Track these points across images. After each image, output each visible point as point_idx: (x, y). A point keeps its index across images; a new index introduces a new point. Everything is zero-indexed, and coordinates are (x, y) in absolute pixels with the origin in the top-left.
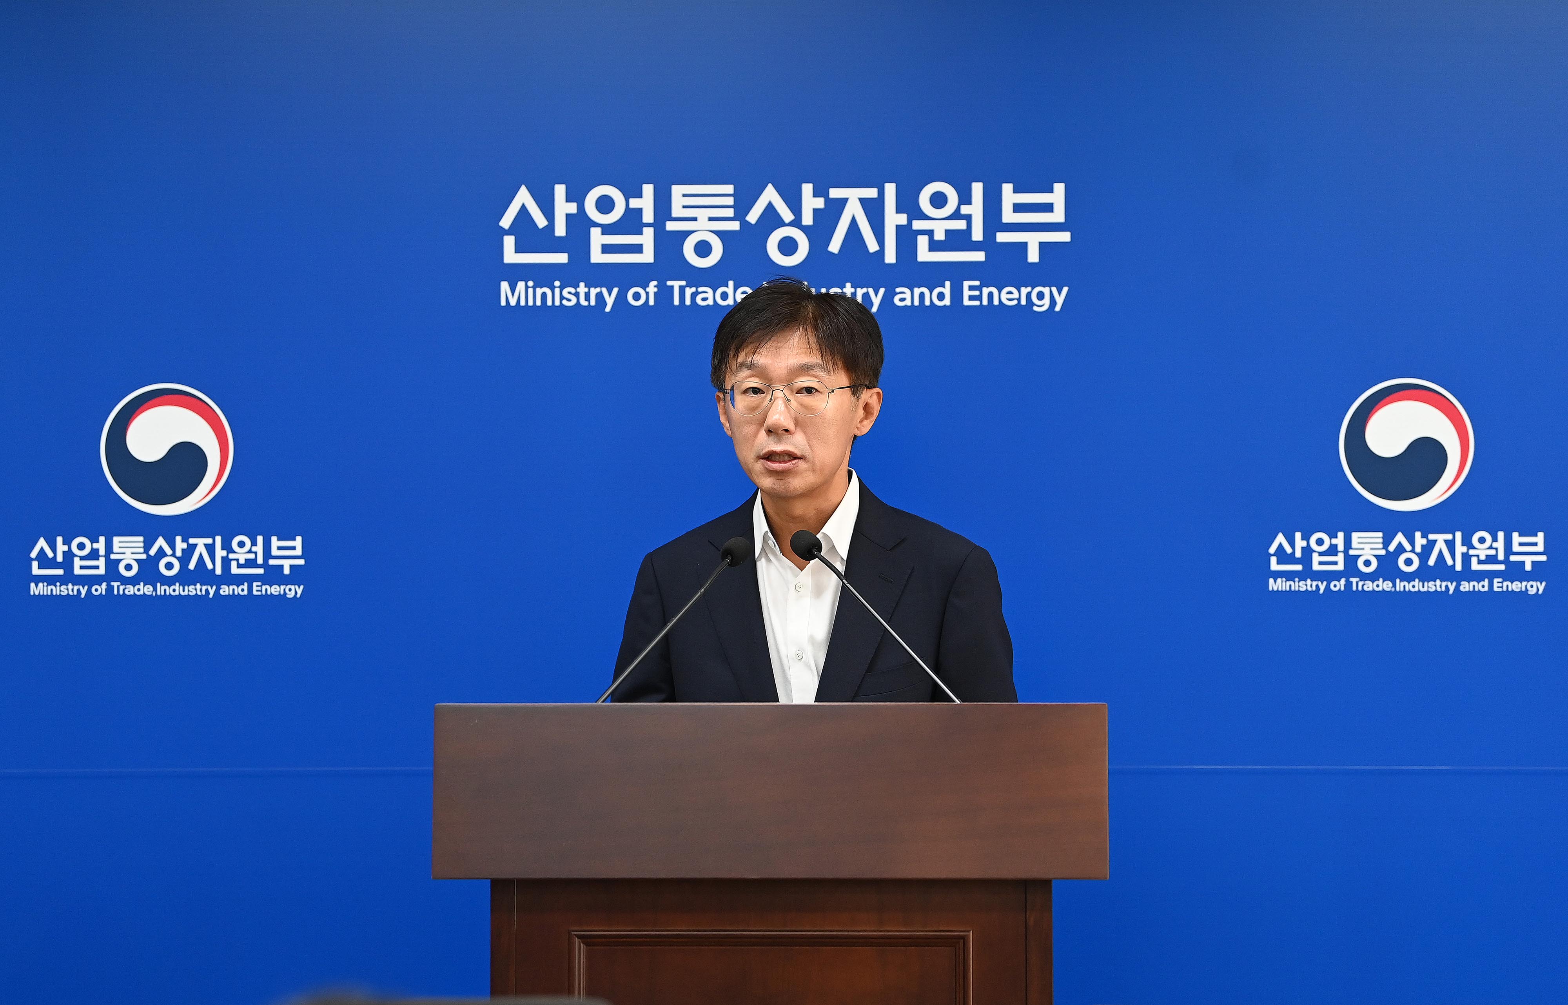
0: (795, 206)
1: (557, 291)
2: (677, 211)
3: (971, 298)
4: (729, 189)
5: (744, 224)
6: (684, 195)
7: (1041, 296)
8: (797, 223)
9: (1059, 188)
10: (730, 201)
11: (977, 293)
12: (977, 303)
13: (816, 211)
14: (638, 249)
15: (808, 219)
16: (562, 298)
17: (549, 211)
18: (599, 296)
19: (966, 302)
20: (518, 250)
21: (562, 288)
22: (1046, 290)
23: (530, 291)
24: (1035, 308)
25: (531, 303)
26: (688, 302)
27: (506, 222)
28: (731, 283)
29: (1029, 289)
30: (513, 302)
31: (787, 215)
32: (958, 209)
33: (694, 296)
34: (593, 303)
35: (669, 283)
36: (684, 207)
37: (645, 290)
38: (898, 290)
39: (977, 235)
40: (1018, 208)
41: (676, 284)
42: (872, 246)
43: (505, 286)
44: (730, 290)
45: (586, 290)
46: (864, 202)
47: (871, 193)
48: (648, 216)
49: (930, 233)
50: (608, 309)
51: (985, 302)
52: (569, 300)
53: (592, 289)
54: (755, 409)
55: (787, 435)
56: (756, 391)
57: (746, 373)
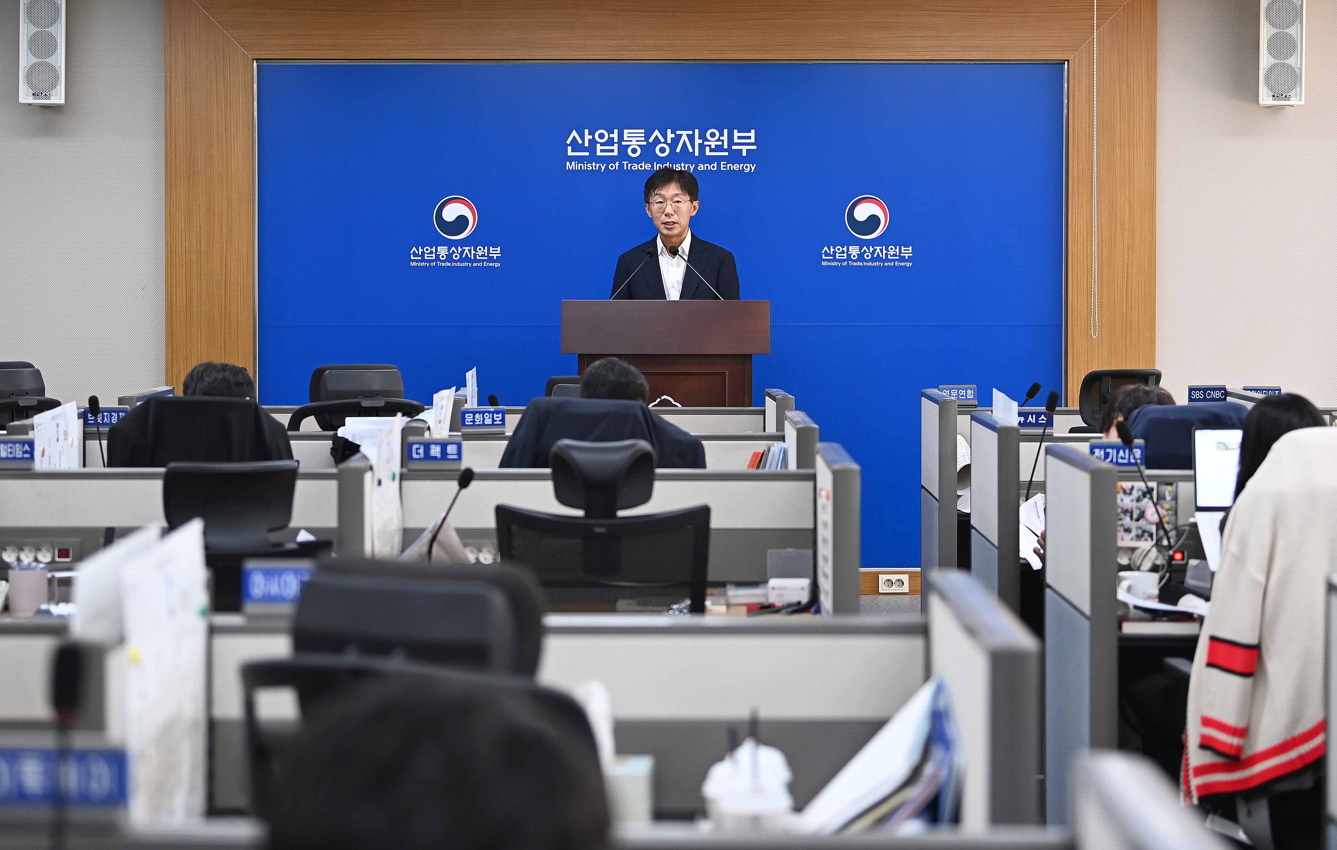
0: (665, 137)
1: (585, 165)
2: (626, 138)
3: (723, 168)
4: (643, 131)
5: (648, 142)
6: (628, 133)
7: (747, 167)
8: (665, 142)
9: (753, 131)
10: (643, 135)
11: (726, 166)
12: (726, 169)
13: (672, 138)
14: (612, 151)
15: (669, 141)
16: (587, 167)
17: (583, 138)
18: (599, 167)
19: (722, 169)
20: (572, 151)
21: (587, 164)
22: (749, 165)
23: (576, 165)
24: (745, 171)
25: (576, 169)
26: (629, 169)
27: (568, 142)
28: (643, 162)
29: (743, 165)
30: (571, 169)
31: (662, 140)
32: (719, 138)
33: (631, 166)
34: (597, 169)
35: (623, 162)
36: (628, 137)
37: (615, 165)
38: (699, 165)
39: (726, 147)
40: (740, 138)
41: (625, 163)
42: (691, 150)
43: (568, 163)
44: (643, 165)
45: (595, 165)
46: (688, 136)
47: (691, 132)
48: (616, 140)
49: (710, 146)
50: (602, 171)
51: (728, 169)
52: (589, 168)
53: (597, 164)
54: (661, 208)
55: (672, 216)
56: (661, 202)
57: (657, 197)
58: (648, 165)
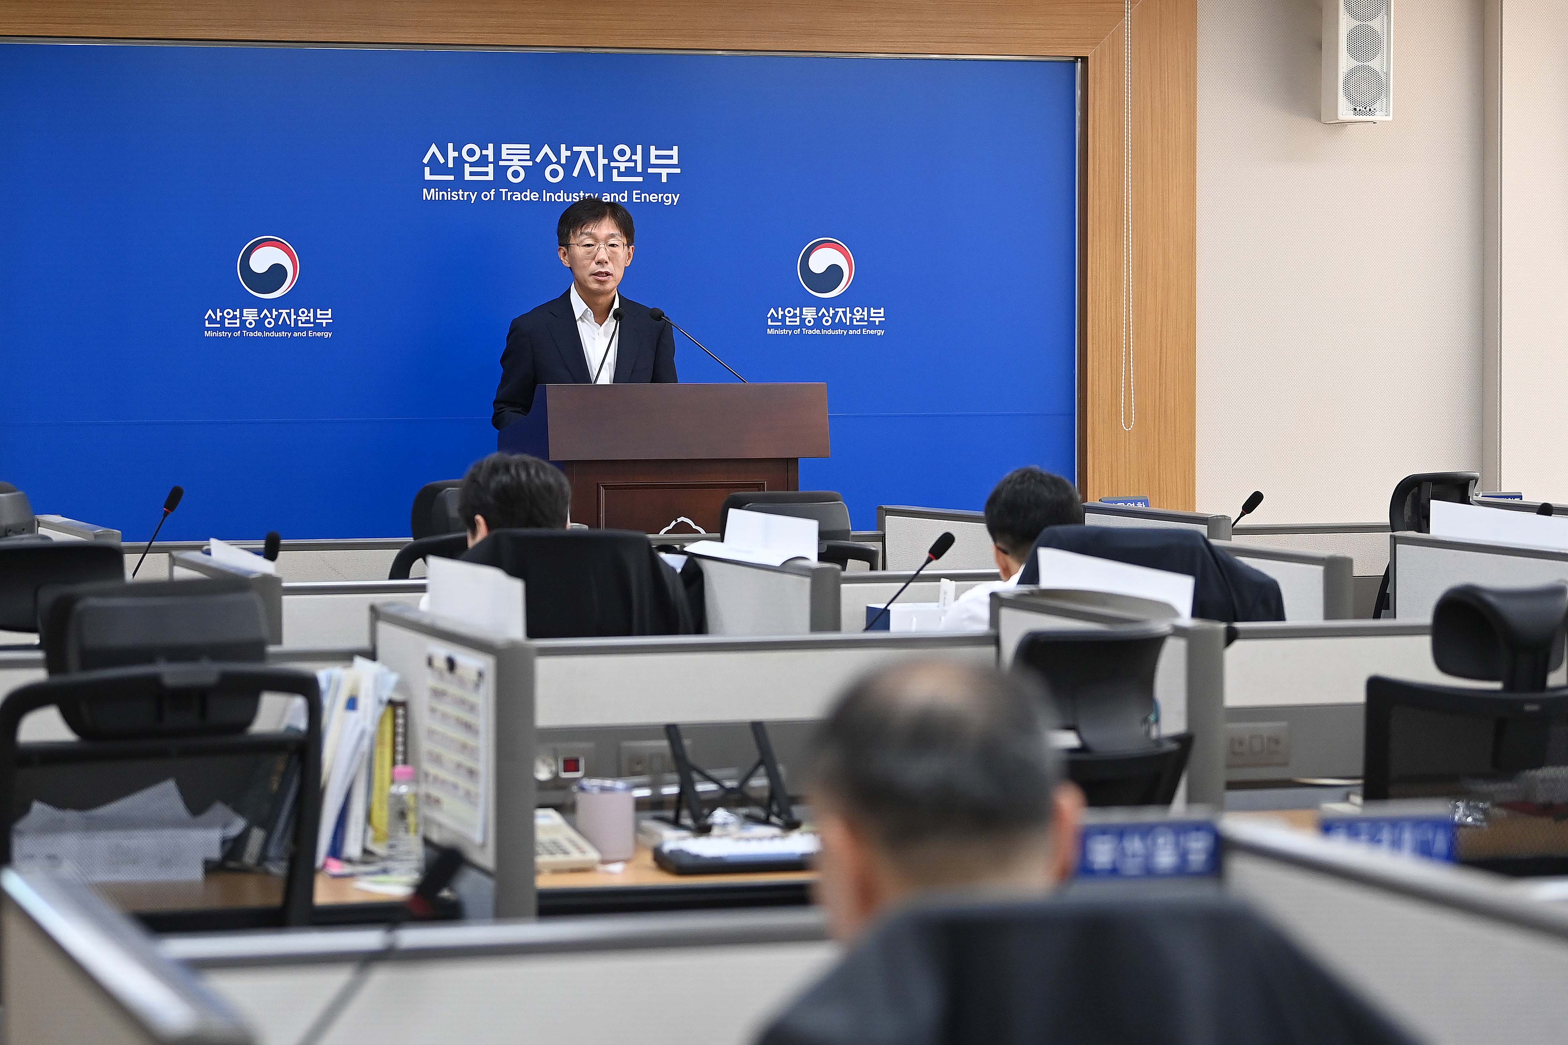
0: (558, 154)
1: (449, 193)
2: (504, 156)
3: (637, 198)
4: (528, 146)
5: (535, 162)
6: (507, 149)
7: (667, 198)
8: (558, 162)
9: (676, 148)
10: (528, 152)
11: (639, 196)
12: (639, 201)
13: (567, 157)
14: (486, 174)
15: (563, 161)
16: (451, 196)
17: (445, 155)
18: (469, 195)
19: (634, 200)
20: (431, 174)
21: (451, 192)
22: (670, 195)
23: (437, 193)
24: (665, 204)
25: (437, 199)
26: (509, 199)
27: (426, 160)
28: (528, 190)
29: (662, 195)
30: (429, 198)
31: (554, 159)
32: (631, 157)
33: (512, 196)
34: (465, 199)
35: (501, 190)
36: (507, 154)
37: (489, 193)
38: (604, 194)
39: (639, 169)
40: (657, 157)
41: (504, 191)
42: (592, 174)
43: (425, 190)
44: (528, 194)
45: (463, 193)
46: (589, 153)
47: (592, 149)
48: (491, 159)
49: (618, 168)
50: (472, 202)
51: (643, 201)
52: (455, 198)
53: (465, 193)
54: (589, 253)
55: (606, 264)
56: (589, 245)
57: (584, 237)
58: (534, 195)
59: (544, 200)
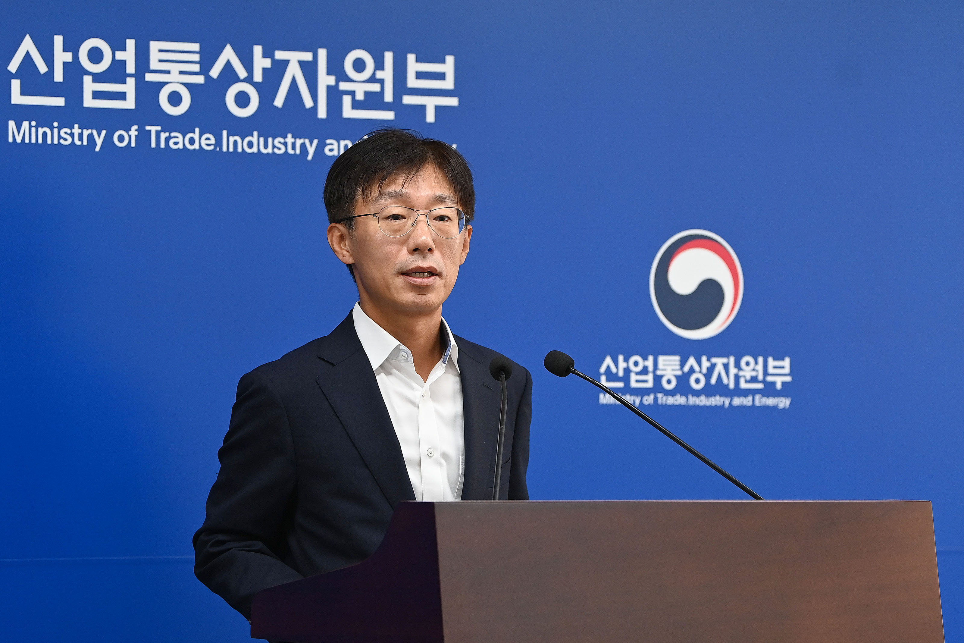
0: (248, 65)
1: (56, 131)
2: (154, 65)
4: (196, 47)
5: (208, 78)
6: (160, 51)
8: (249, 80)
9: (450, 60)
10: (196, 57)
13: (265, 70)
14: (122, 96)
15: (258, 77)
16: (60, 137)
17: (49, 59)
18: (91, 137)
20: (23, 93)
21: (59, 128)
23: (33, 130)
25: (33, 141)
26: (163, 145)
27: (13, 67)
28: (197, 130)
30: (19, 140)
31: (242, 73)
32: (374, 74)
33: (167, 139)
34: (85, 143)
35: (148, 128)
36: (160, 61)
37: (128, 133)
38: (328, 141)
39: (389, 97)
40: (420, 75)
41: (153, 129)
42: (308, 103)
43: (12, 124)
44: (196, 136)
45: (80, 131)
46: (302, 63)
47: (307, 56)
48: (131, 68)
49: (352, 93)
50: (97, 149)
52: (66, 139)
53: (85, 131)
54: (397, 231)
55: (429, 254)
56: (396, 217)
57: (386, 201)
58: (208, 139)
59: (225, 149)
